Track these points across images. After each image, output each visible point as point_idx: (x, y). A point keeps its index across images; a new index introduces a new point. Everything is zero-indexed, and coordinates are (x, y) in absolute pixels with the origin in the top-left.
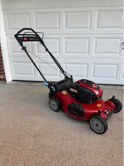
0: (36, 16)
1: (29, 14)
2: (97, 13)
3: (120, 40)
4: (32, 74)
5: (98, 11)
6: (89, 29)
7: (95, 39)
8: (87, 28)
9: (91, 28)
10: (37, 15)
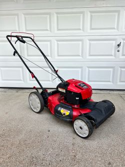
0: (25, 18)
1: (17, 15)
2: (89, 14)
3: (114, 42)
4: (21, 80)
5: (91, 12)
6: (82, 31)
7: (88, 41)
8: (80, 29)
9: (83, 30)
10: (26, 16)
